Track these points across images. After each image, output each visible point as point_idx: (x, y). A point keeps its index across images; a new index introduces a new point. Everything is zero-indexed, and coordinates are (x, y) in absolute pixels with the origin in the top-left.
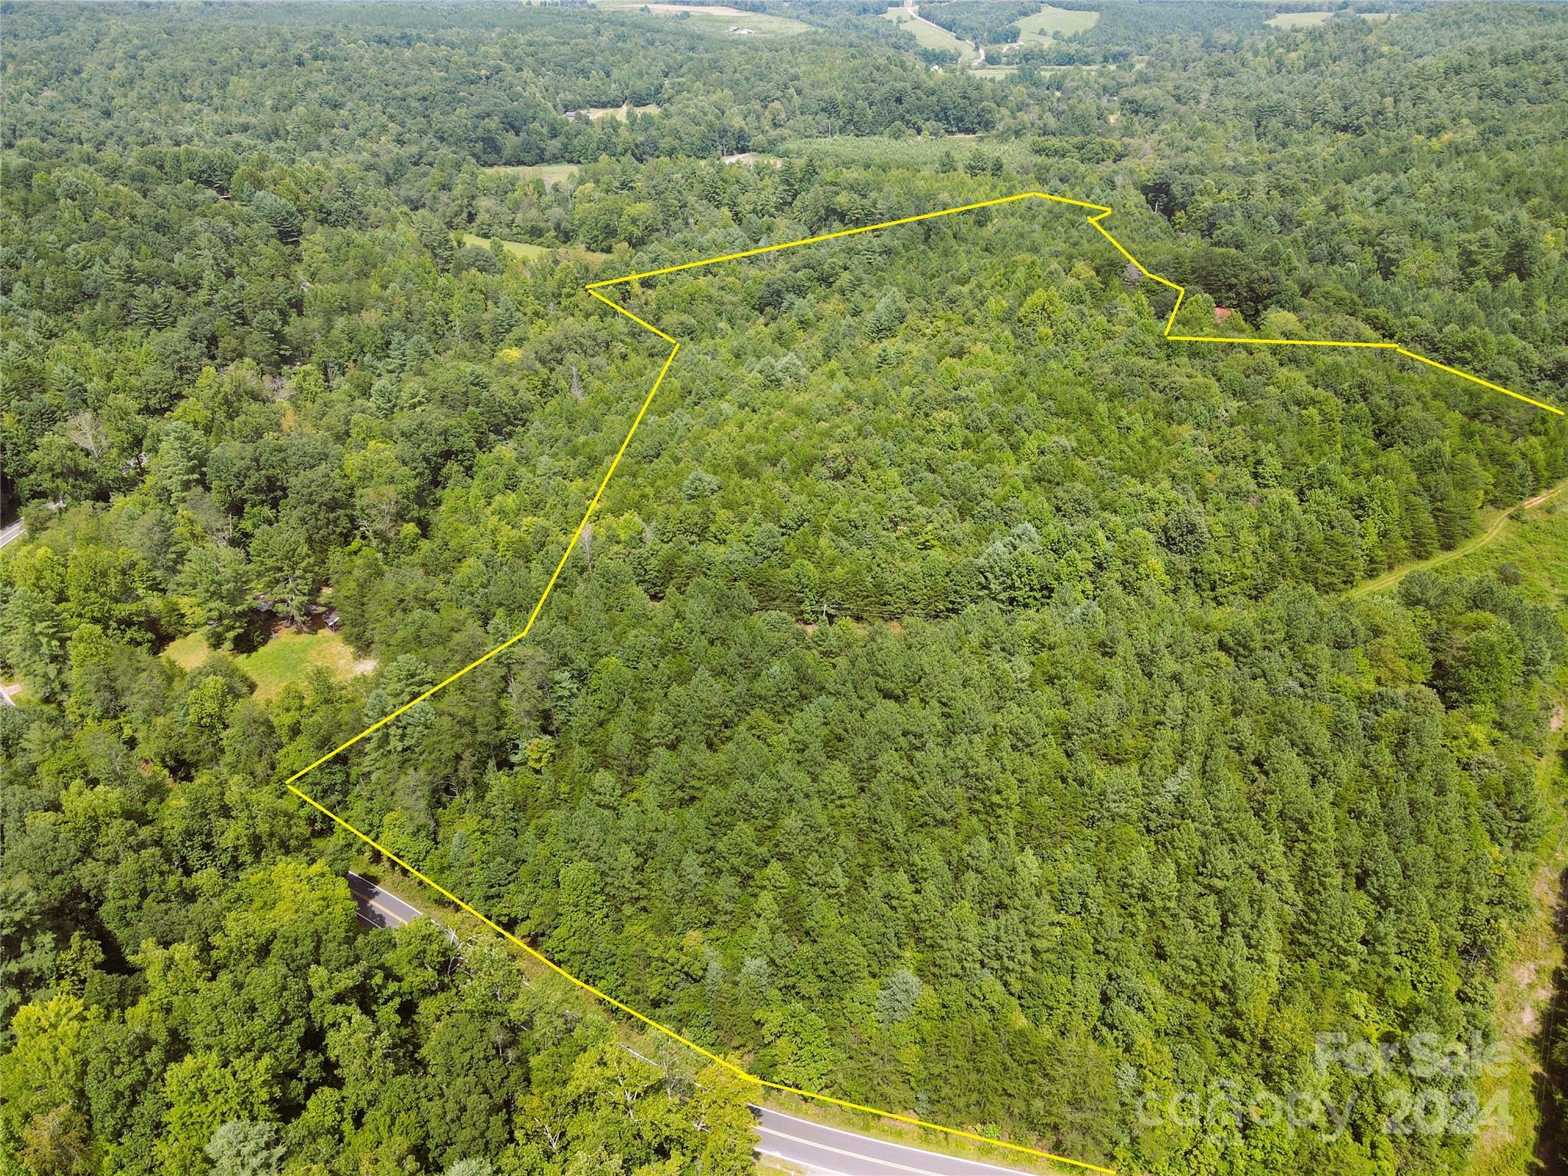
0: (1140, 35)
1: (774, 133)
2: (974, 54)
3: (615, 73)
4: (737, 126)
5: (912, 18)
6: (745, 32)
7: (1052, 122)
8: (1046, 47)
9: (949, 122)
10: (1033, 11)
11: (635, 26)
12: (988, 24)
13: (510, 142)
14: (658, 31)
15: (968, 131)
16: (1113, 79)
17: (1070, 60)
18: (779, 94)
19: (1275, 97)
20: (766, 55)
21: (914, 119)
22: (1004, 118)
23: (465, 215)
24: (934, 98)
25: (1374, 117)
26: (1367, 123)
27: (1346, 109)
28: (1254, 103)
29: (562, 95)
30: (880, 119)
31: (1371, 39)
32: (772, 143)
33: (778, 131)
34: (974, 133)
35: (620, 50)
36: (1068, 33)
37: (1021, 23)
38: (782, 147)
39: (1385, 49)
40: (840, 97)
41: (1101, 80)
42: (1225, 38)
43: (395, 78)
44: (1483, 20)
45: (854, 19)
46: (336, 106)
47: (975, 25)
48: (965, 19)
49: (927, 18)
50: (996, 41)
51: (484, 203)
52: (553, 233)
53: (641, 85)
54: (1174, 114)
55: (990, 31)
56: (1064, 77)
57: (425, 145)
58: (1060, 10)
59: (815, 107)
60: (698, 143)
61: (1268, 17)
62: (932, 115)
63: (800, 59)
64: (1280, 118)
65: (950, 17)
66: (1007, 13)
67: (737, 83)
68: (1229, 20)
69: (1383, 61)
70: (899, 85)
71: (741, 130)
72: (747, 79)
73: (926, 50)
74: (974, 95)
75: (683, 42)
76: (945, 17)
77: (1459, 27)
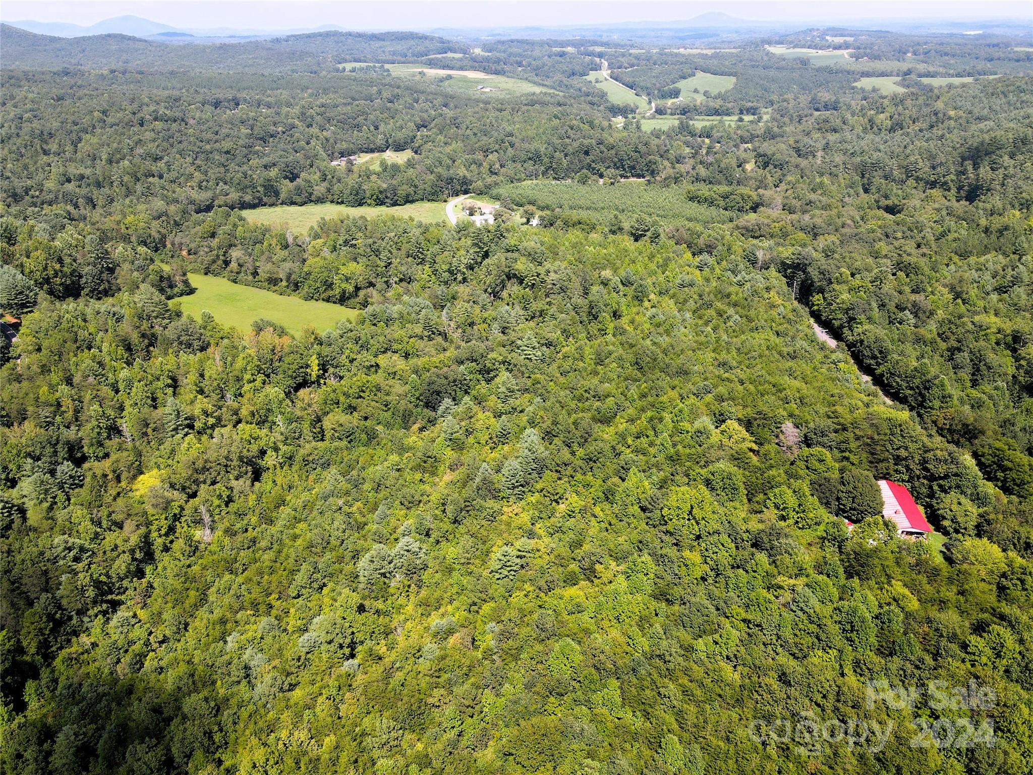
0: (765, 93)
1: (490, 180)
2: (648, 107)
3: (382, 128)
4: (461, 174)
5: (606, 79)
6: (488, 90)
7: (703, 172)
8: (698, 103)
9: (624, 170)
10: (690, 76)
11: (407, 88)
12: (658, 85)
13: (286, 187)
14: (423, 92)
15: (639, 176)
16: (748, 131)
17: (716, 112)
18: (497, 147)
19: (876, 155)
20: (492, 114)
21: (597, 167)
22: (666, 169)
23: (220, 262)
24: (613, 152)
25: (957, 175)
26: (952, 181)
27: (934, 168)
28: (859, 159)
29: (338, 145)
30: (573, 167)
31: (940, 105)
32: (489, 187)
33: (494, 178)
34: (644, 177)
35: (389, 109)
36: (714, 92)
37: (682, 85)
38: (494, 192)
39: (952, 113)
40: (543, 149)
41: (739, 132)
42: (825, 96)
43: (209, 135)
44: (1024, 91)
45: (565, 80)
46: (157, 159)
47: (649, 85)
48: (641, 80)
49: (616, 80)
50: (663, 96)
51: (236, 254)
52: (284, 283)
53: (400, 136)
54: (797, 166)
55: (659, 90)
56: (712, 128)
57: (218, 192)
58: (709, 75)
59: (523, 156)
60: (429, 189)
61: (855, 81)
62: (612, 165)
63: (516, 119)
64: (880, 173)
65: (631, 80)
66: (672, 76)
67: (468, 137)
68: (827, 82)
69: (952, 123)
70: (586, 142)
71: (465, 177)
72: (475, 134)
73: (613, 106)
74: (642, 149)
75: (438, 101)
76: (628, 80)
77: (1006, 96)
